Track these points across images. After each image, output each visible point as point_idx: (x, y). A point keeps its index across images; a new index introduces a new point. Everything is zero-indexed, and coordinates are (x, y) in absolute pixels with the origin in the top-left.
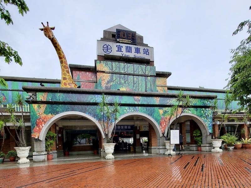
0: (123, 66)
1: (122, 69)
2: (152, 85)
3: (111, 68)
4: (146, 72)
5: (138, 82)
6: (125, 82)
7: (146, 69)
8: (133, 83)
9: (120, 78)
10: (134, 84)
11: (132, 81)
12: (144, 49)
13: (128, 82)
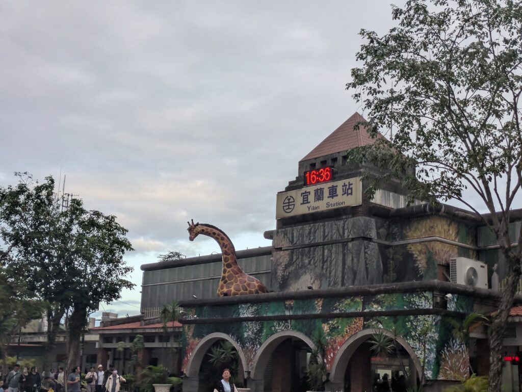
0: (308, 231)
1: (307, 237)
2: (355, 260)
3: (291, 240)
4: (344, 233)
5: (331, 257)
6: (309, 263)
7: (346, 227)
8: (321, 261)
9: (303, 256)
10: (324, 262)
11: (321, 257)
12: (345, 185)
13: (314, 260)
